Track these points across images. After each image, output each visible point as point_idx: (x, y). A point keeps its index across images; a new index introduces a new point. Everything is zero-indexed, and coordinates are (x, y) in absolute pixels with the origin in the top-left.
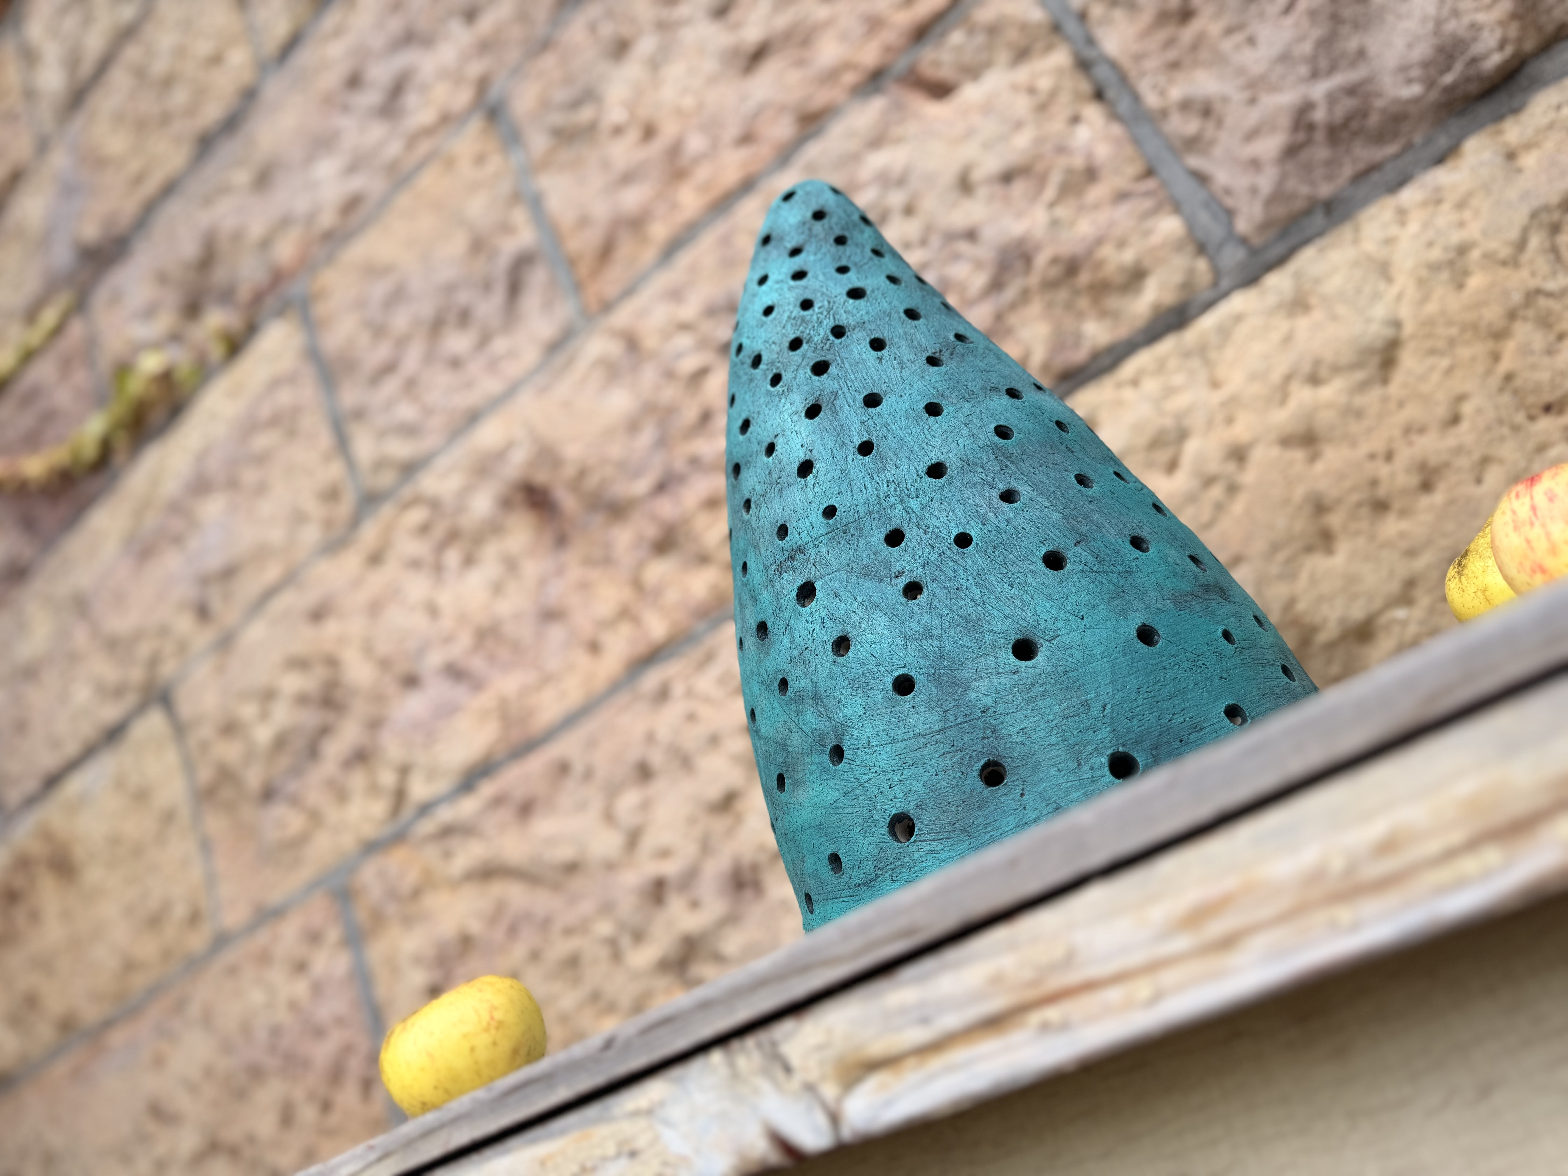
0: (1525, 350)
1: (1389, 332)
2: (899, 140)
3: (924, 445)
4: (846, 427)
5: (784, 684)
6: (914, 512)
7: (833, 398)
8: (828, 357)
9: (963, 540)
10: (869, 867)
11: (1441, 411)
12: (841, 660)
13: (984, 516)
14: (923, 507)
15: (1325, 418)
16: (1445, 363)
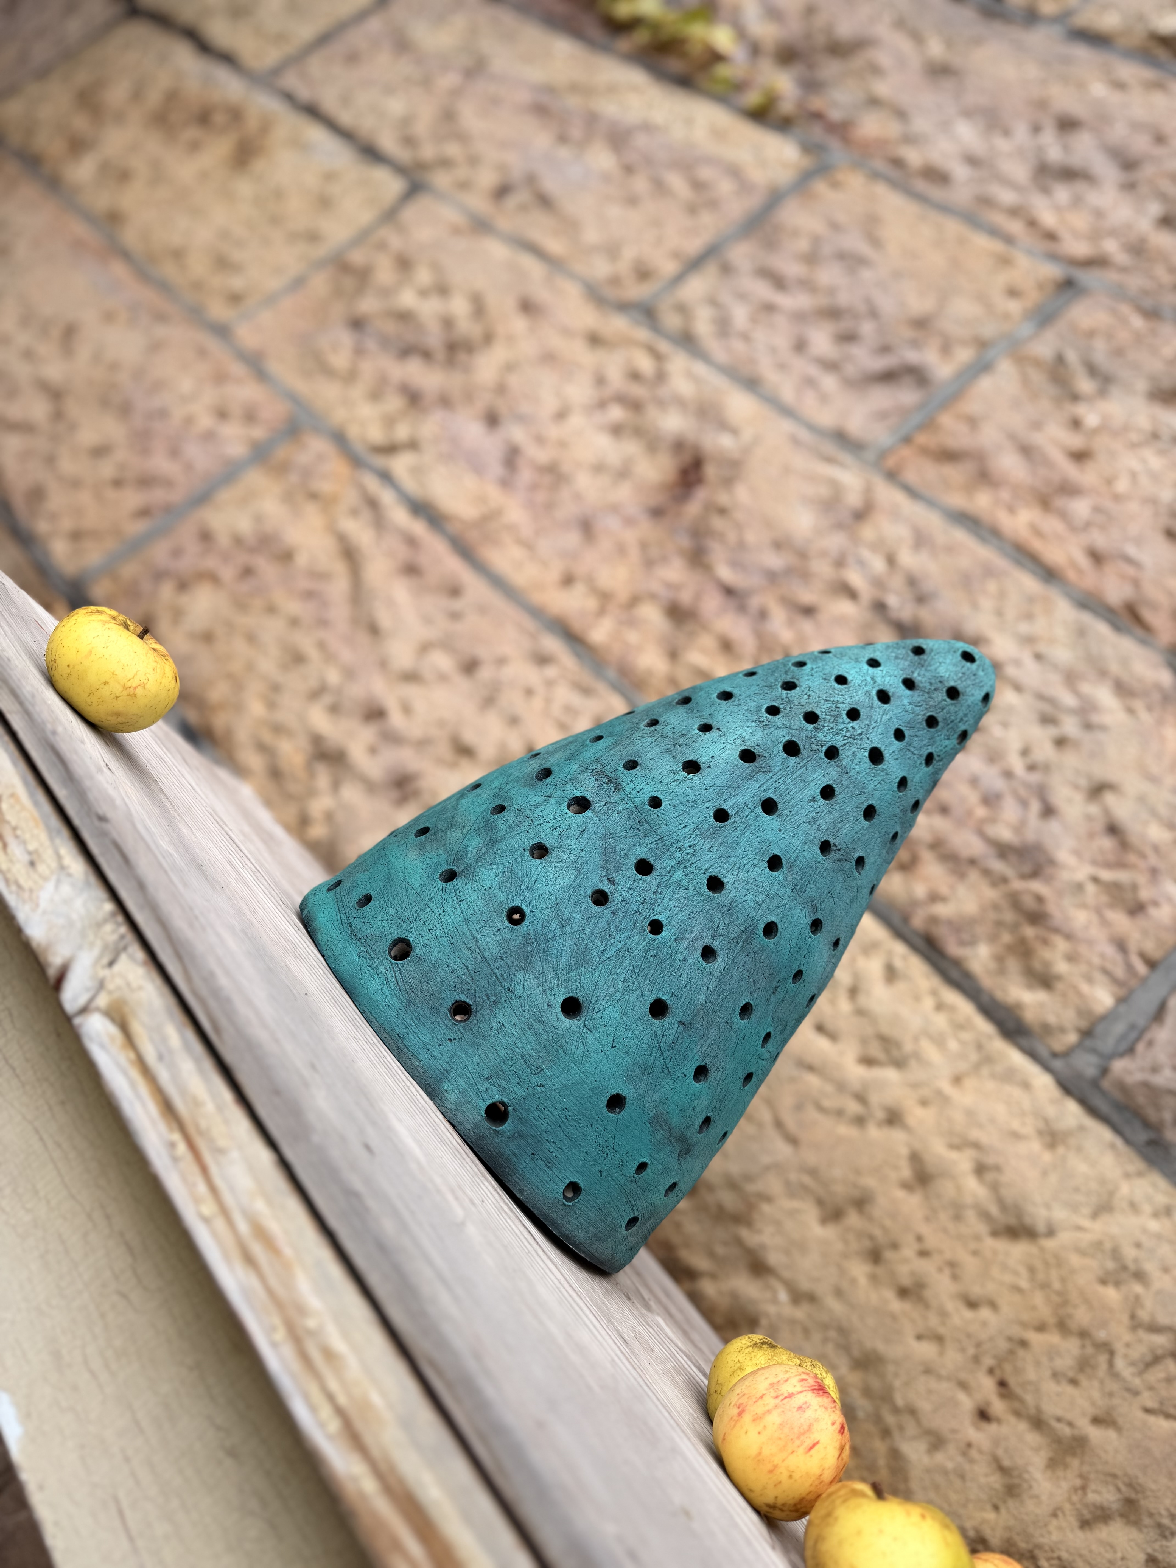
0: (1052, 1353)
1: (1041, 1227)
2: (1131, 711)
3: (737, 866)
4: (738, 791)
5: (501, 809)
6: (671, 876)
7: (764, 770)
8: (804, 752)
9: (656, 927)
10: (366, 931)
11: (976, 1291)
12: (527, 854)
13: (683, 938)
14: (678, 884)
15: (947, 1188)
16: (1024, 1284)
